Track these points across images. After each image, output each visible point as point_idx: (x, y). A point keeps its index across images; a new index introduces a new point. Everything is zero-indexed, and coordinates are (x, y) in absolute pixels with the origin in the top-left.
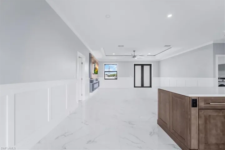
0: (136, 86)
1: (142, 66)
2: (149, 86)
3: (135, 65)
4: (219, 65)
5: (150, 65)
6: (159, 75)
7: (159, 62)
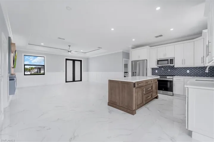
0: (67, 81)
1: (74, 61)
2: (80, 80)
3: (67, 59)
4: (125, 64)
5: (81, 61)
6: (88, 70)
7: (88, 59)
